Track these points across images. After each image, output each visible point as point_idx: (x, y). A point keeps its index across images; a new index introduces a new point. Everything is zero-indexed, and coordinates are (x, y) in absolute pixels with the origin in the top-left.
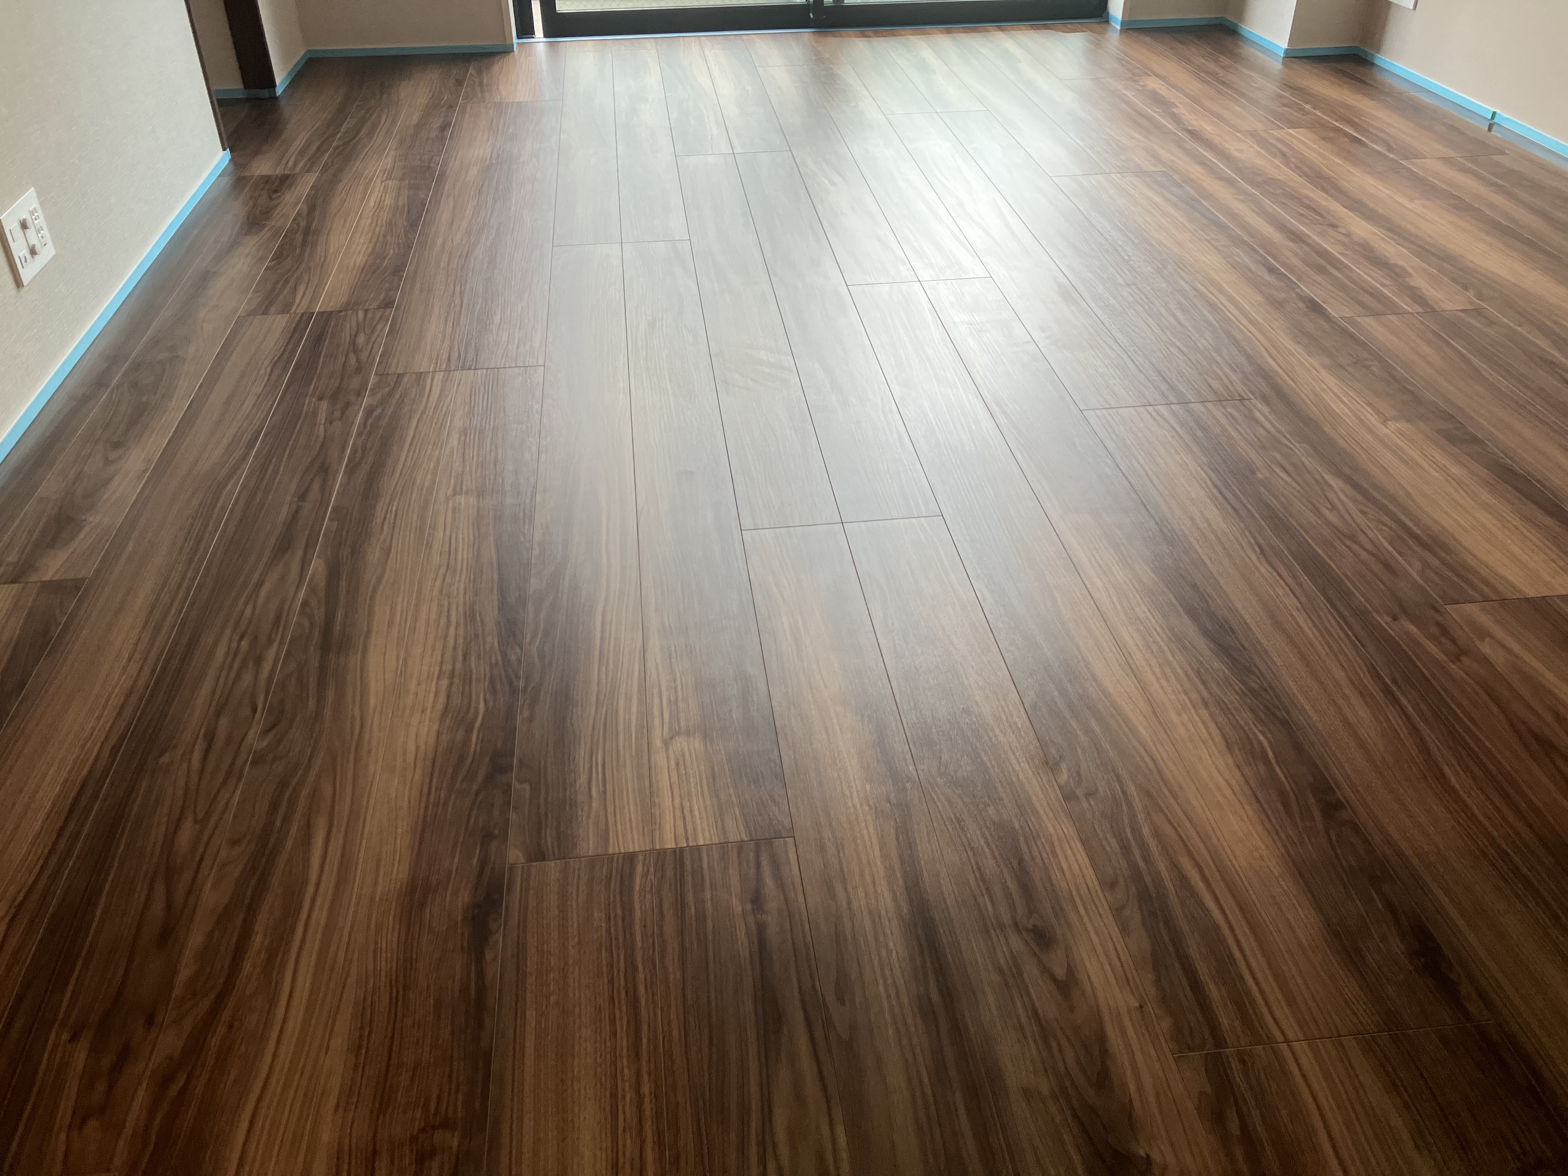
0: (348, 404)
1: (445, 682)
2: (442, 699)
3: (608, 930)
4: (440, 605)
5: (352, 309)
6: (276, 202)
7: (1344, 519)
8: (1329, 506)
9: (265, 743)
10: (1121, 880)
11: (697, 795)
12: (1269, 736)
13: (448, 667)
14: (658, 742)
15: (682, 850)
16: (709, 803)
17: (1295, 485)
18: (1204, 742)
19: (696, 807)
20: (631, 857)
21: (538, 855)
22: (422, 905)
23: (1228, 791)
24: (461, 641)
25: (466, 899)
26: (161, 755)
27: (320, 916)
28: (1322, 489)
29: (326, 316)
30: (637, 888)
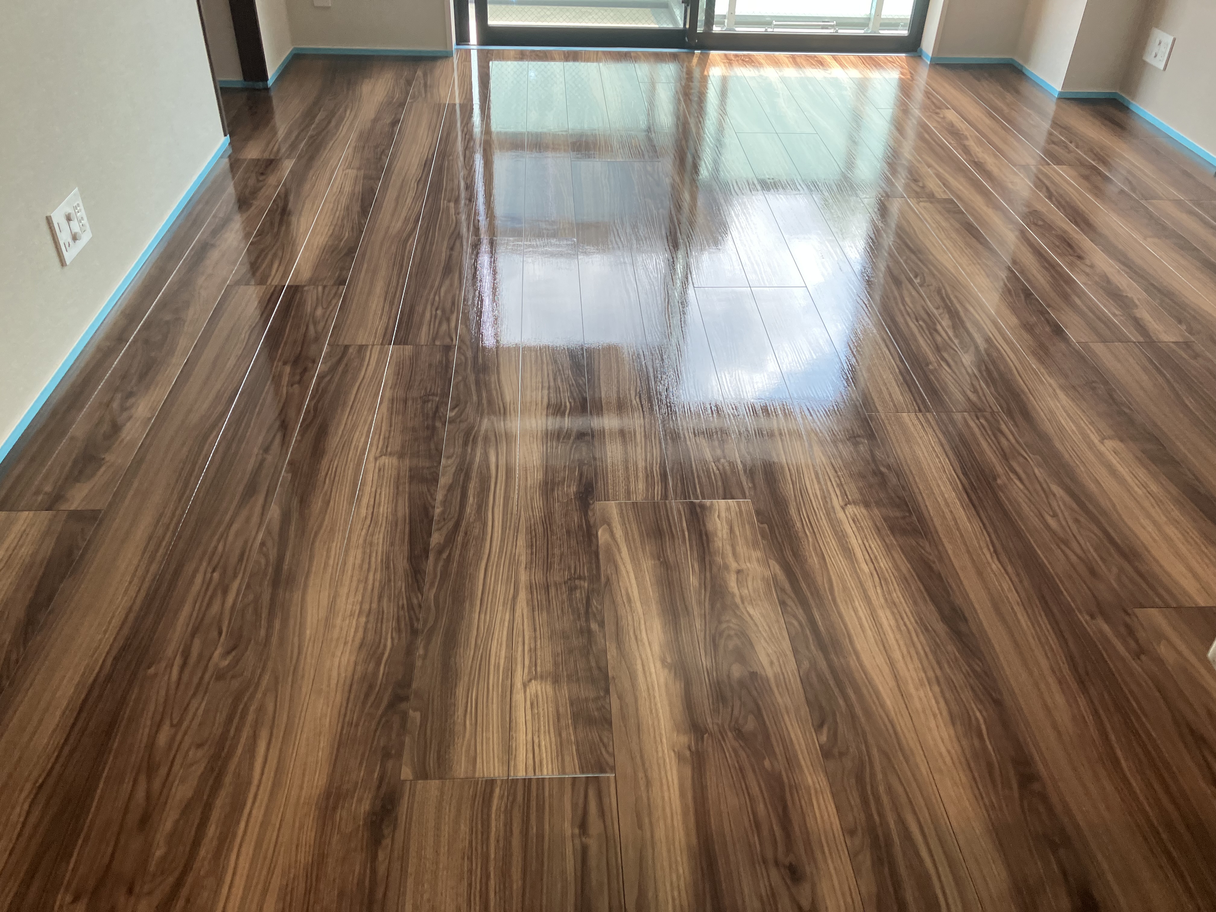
0: (305, 370)
1: (363, 620)
2: (360, 634)
3: (471, 842)
4: (364, 553)
5: (314, 284)
6: (261, 184)
7: (1061, 524)
8: (1051, 513)
9: (226, 663)
10: (859, 828)
11: (545, 732)
12: (985, 713)
13: (366, 607)
14: (518, 685)
15: (530, 780)
16: (553, 739)
17: (1026, 492)
18: (935, 716)
19: (543, 743)
20: (491, 783)
21: (423, 774)
22: (335, 809)
23: (948, 759)
24: (377, 584)
25: (367, 807)
26: (149, 667)
27: (258, 814)
28: (1047, 497)
29: (295, 290)
30: (494, 808)
